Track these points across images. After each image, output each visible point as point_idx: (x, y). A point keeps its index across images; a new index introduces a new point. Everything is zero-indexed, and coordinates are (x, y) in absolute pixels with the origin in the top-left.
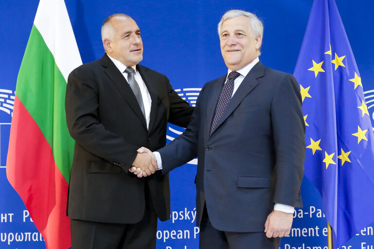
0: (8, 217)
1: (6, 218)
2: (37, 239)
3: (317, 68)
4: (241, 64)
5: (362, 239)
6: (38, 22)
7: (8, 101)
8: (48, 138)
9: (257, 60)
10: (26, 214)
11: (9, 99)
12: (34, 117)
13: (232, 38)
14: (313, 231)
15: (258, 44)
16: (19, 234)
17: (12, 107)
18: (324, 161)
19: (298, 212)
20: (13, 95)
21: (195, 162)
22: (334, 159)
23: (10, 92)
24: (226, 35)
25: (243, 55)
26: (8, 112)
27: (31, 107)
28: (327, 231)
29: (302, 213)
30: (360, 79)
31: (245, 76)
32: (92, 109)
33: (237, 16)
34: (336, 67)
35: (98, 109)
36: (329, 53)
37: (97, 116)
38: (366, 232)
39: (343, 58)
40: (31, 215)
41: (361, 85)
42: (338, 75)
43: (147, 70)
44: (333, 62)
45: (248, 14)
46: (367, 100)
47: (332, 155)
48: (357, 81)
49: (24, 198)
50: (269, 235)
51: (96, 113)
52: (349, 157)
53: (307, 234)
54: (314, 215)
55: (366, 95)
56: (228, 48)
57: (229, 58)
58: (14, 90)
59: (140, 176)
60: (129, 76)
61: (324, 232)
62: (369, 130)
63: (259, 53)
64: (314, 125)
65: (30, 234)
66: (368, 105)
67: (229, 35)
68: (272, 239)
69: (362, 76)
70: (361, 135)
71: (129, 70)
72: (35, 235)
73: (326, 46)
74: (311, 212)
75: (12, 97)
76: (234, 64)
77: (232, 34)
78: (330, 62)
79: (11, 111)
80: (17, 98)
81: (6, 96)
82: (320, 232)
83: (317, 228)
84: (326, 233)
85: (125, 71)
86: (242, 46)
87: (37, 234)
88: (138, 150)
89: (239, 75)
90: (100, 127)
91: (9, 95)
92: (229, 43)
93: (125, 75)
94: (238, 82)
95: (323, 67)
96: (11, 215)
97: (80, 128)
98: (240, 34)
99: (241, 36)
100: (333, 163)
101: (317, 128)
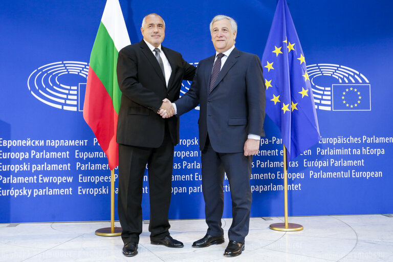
0: (84, 142)
1: (83, 143)
2: (102, 156)
3: (278, 51)
4: (225, 48)
5: (304, 157)
6: (104, 20)
7: (85, 69)
8: (110, 93)
9: (234, 47)
10: (95, 140)
11: (85, 68)
12: (101, 80)
13: (220, 33)
14: (274, 152)
15: (235, 37)
16: (91, 153)
17: (87, 74)
18: (282, 109)
19: (265, 140)
20: (88, 65)
21: (198, 108)
22: (289, 108)
23: (86, 64)
24: (216, 30)
25: (226, 44)
26: (85, 76)
27: (99, 74)
28: (283, 152)
29: (267, 141)
30: (304, 58)
31: (228, 56)
32: (134, 74)
33: (223, 19)
34: (289, 50)
35: (137, 75)
36: (286, 41)
37: (137, 78)
38: (307, 153)
39: (294, 45)
40: (99, 141)
41: (304, 61)
42: (291, 55)
43: (168, 50)
44: (288, 47)
45: (229, 18)
46: (308, 71)
47: (288, 105)
48: (302, 59)
49: (94, 130)
50: (246, 154)
51: (136, 77)
52: (297, 106)
53: (271, 154)
54: (275, 142)
55: (308, 68)
56: (218, 39)
57: (218, 45)
58: (88, 62)
59: (164, 117)
60: (156, 53)
61: (281, 153)
62: (309, 89)
63: (235, 42)
64: (276, 86)
65: (98, 153)
66: (309, 74)
67: (218, 30)
68: (248, 157)
69: (305, 56)
70: (304, 93)
71: (156, 50)
72: (101, 154)
73: (284, 37)
74: (273, 141)
75: (87, 67)
76: (221, 49)
77: (220, 30)
78: (286, 47)
79: (87, 75)
80: (90, 68)
81: (84, 66)
82: (279, 153)
83: (277, 151)
84: (282, 154)
85: (154, 50)
86: (226, 38)
87: (102, 153)
88: (163, 100)
89: (224, 55)
90: (139, 85)
91: (85, 65)
92: (219, 36)
93: (154, 53)
94: (224, 60)
95: (281, 50)
96: (86, 141)
97: (127, 85)
98: (225, 30)
99: (226, 31)
100: (288, 110)
101: (277, 88)
